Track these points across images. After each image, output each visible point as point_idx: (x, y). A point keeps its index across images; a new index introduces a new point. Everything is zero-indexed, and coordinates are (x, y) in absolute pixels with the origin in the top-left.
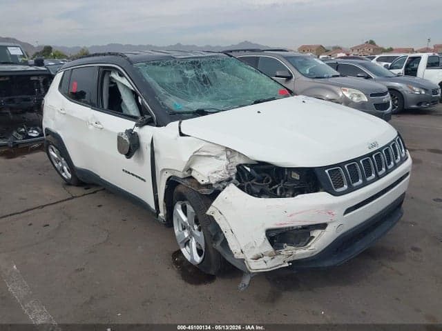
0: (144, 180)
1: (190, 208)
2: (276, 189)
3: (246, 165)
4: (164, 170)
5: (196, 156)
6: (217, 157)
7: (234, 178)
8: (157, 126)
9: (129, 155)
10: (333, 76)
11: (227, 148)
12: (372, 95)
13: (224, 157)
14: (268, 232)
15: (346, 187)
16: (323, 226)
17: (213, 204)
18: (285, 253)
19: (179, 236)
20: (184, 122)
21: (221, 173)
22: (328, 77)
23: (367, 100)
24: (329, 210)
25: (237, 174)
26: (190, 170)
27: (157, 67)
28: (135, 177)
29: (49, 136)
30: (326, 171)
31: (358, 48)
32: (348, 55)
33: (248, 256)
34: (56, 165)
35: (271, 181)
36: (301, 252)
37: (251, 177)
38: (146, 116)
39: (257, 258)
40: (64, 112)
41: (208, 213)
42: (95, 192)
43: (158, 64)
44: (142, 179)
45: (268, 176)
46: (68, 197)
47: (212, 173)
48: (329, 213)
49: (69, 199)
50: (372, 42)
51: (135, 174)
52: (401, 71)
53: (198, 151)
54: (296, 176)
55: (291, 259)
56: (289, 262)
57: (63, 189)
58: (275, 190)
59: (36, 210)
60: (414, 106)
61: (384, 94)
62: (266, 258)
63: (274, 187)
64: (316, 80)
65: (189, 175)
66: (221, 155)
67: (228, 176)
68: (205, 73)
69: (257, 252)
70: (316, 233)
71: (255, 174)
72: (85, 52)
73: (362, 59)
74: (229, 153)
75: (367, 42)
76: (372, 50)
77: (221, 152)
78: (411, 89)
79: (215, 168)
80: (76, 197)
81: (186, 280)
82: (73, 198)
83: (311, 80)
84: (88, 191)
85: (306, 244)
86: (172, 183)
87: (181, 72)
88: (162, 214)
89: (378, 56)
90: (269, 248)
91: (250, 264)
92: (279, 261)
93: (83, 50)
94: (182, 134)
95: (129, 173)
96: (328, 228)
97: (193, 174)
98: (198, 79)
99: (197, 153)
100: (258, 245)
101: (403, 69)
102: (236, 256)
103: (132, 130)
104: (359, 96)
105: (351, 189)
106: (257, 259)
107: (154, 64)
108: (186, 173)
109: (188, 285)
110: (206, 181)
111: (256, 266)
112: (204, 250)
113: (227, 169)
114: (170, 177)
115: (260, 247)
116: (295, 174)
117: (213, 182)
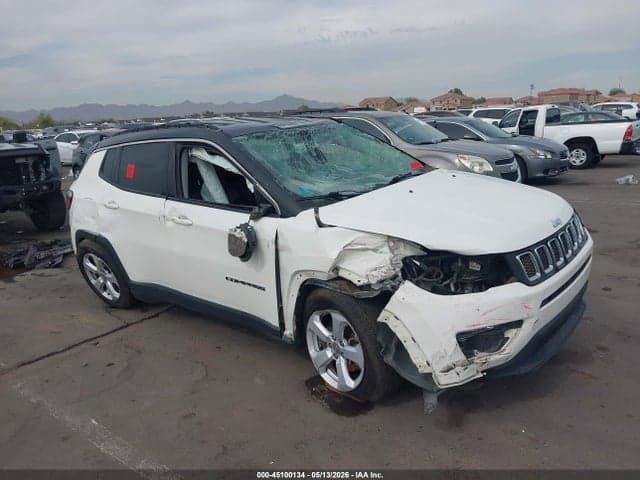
0: (264, 289)
1: (338, 318)
2: (449, 284)
3: (413, 257)
4: (297, 273)
5: (347, 251)
6: (375, 250)
7: (400, 274)
8: (281, 217)
9: (245, 257)
10: (443, 141)
11: (389, 237)
12: (497, 163)
13: (386, 249)
14: (459, 336)
15: (538, 275)
16: (518, 324)
17: (386, 308)
18: (478, 361)
19: (318, 357)
20: (321, 209)
21: (383, 270)
22: (437, 142)
23: (492, 169)
24: (525, 303)
25: (402, 270)
26: (336, 269)
27: (261, 141)
28: (247, 286)
29: (85, 241)
30: (517, 257)
31: (440, 100)
32: (429, 109)
33: (437, 369)
34: (93, 281)
35: (442, 276)
36: (496, 358)
37: (420, 271)
38: (262, 205)
39: (448, 369)
40: (114, 206)
41: (380, 319)
42: (157, 315)
43: (263, 137)
44: (260, 288)
45: (438, 270)
46: (120, 326)
47: (372, 271)
48: (526, 307)
49: (122, 328)
50: (458, 91)
51: (246, 281)
52: (515, 129)
53: (349, 244)
54: (475, 267)
55: (485, 367)
56: (482, 372)
57: (108, 315)
58: (448, 286)
59: (83, 346)
60: (540, 175)
61: (509, 161)
62: (458, 369)
63: (445, 283)
64: (423, 147)
65: (335, 276)
66: (381, 247)
67: (394, 272)
68: (317, 145)
69: (447, 362)
70: (510, 334)
71: (425, 267)
72: (45, 117)
73: (453, 115)
74: (392, 244)
75: (451, 91)
76: (459, 101)
77: (380, 244)
78: (534, 152)
79: (375, 264)
80: (132, 324)
81: (338, 413)
82: (128, 325)
83: (417, 147)
84: (147, 315)
85: (499, 348)
86: (308, 289)
87: (289, 147)
88: (289, 331)
89: (475, 111)
90: (461, 357)
91: (439, 378)
92: (473, 372)
93: (42, 114)
94: (320, 225)
95: (237, 281)
96: (524, 326)
97: (342, 274)
98: (311, 154)
99: (349, 247)
100: (450, 354)
101: (517, 126)
102: (420, 370)
103: (247, 224)
104: (481, 165)
105: (544, 277)
106: (448, 371)
107: (258, 137)
108: (331, 273)
109: (344, 418)
110: (364, 281)
111: (445, 380)
112: (363, 369)
113: (392, 264)
114: (306, 281)
115: (451, 356)
116: (475, 264)
117: (373, 281)
